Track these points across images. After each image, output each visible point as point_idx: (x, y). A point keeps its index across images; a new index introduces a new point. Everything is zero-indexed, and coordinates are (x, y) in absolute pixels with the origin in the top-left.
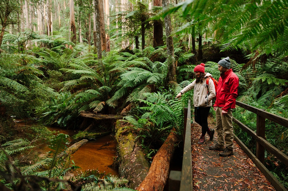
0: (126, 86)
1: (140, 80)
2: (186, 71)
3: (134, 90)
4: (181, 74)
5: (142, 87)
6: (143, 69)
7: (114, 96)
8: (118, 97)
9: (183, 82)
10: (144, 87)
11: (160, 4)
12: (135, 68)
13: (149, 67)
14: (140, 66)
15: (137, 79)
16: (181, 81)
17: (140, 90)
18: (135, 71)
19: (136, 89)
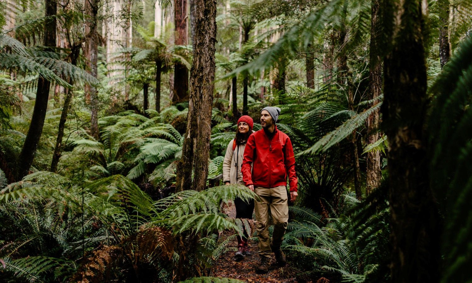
0: (149, 161)
1: (166, 155)
2: (221, 145)
3: (158, 167)
4: (216, 148)
5: (168, 164)
6: (167, 141)
7: (130, 174)
8: (135, 176)
9: (217, 158)
10: (170, 163)
11: (186, 38)
12: (157, 139)
13: (175, 139)
14: (163, 137)
15: (162, 154)
16: (215, 157)
17: (166, 167)
18: (156, 143)
19: (159, 166)
